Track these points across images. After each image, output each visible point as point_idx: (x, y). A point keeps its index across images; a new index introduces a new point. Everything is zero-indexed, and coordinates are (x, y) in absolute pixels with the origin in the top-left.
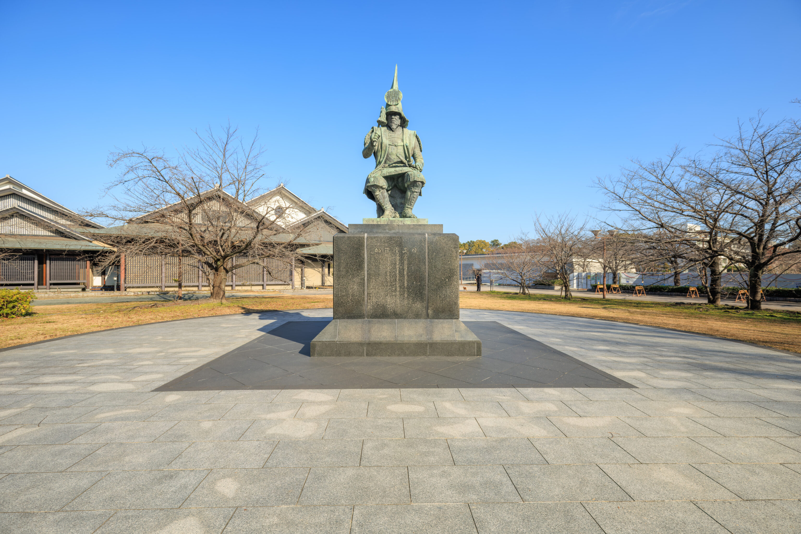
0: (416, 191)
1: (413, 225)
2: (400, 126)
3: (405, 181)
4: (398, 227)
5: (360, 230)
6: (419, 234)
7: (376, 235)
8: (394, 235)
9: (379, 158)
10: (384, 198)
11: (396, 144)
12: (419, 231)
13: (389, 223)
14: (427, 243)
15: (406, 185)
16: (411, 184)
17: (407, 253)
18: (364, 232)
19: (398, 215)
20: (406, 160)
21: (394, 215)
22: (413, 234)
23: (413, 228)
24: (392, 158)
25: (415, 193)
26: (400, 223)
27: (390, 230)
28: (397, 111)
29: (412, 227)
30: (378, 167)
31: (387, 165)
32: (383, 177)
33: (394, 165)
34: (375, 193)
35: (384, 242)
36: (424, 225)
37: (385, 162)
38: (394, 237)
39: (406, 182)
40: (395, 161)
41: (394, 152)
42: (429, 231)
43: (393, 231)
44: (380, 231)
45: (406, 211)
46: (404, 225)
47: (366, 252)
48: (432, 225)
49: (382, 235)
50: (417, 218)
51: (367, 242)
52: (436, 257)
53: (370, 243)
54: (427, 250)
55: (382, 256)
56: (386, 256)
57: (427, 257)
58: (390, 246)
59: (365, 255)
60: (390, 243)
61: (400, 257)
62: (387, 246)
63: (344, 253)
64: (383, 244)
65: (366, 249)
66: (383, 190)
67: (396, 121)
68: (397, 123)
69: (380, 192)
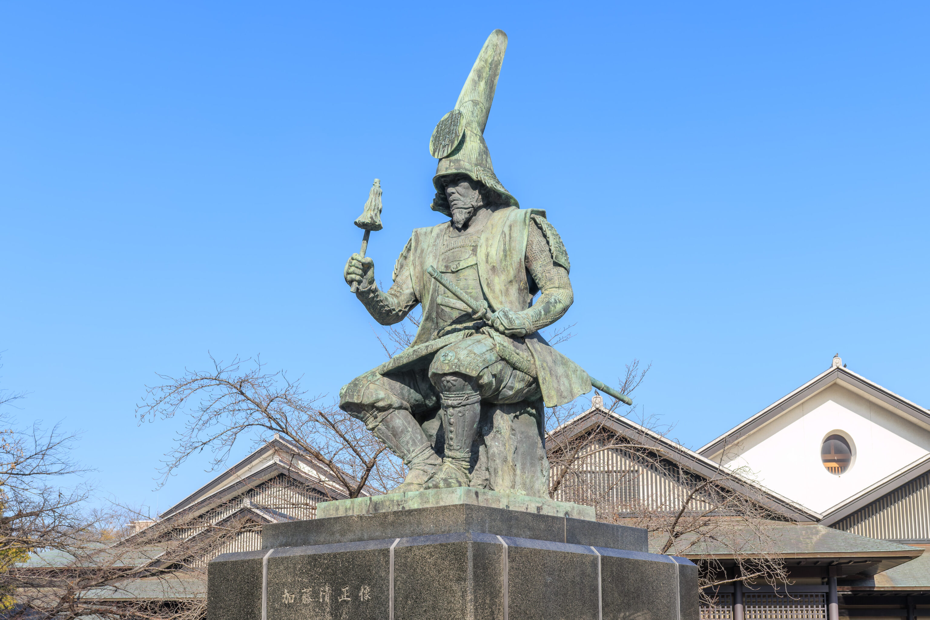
4: (359, 523)
11: (454, 266)
14: (391, 569)
17: (347, 602)
27: (343, 533)
31: (436, 332)
33: (448, 329)
38: (320, 556)
40: (455, 316)
43: (349, 537)
44: (322, 539)
47: (264, 604)
51: (268, 574)
52: (413, 613)
53: (273, 576)
54: (392, 591)
55: (295, 614)
56: (303, 612)
57: (392, 614)
58: (313, 584)
59: (263, 612)
60: (312, 576)
61: (332, 617)
62: (307, 583)
63: (225, 609)
64: (299, 580)
65: (266, 595)
66: (385, 415)
67: (462, 199)
68: (465, 204)
69: (376, 422)
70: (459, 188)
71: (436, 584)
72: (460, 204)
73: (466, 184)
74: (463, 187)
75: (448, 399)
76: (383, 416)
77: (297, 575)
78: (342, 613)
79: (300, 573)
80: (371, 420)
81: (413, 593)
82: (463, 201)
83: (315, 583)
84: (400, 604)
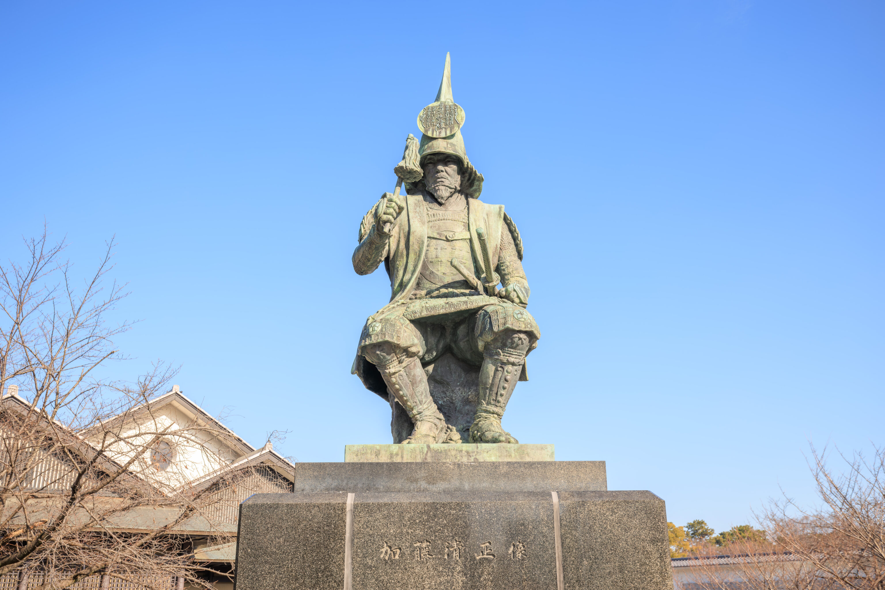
0: (512, 360)
1: (508, 463)
2: (460, 192)
3: (478, 332)
4: (457, 471)
5: (335, 484)
6: (531, 494)
7: (386, 500)
8: (447, 499)
9: (401, 273)
10: (414, 383)
11: (450, 235)
12: (529, 485)
13: (429, 460)
14: (556, 525)
15: (481, 345)
16: (495, 340)
17: (489, 561)
18: (347, 490)
19: (456, 436)
20: (479, 278)
21: (444, 436)
22: (510, 495)
23: (506, 475)
24: (439, 273)
25: (509, 368)
26: (465, 460)
27: (432, 480)
28: (450, 151)
29: (504, 469)
30: (397, 298)
31: (424, 292)
32: (412, 321)
33: (444, 291)
34: (385, 367)
35: (413, 523)
36: (544, 465)
37: (418, 285)
38: (444, 505)
39: (481, 335)
40: (448, 280)
41: (445, 256)
42: (562, 483)
43: (442, 486)
44: (398, 485)
45: (484, 424)
46: (479, 466)
47: (348, 560)
48: (570, 463)
49: (404, 499)
50: (517, 442)
51: (353, 522)
52: (591, 575)
53: (363, 525)
54: (558, 549)
55: (403, 573)
56: (416, 571)
57: (560, 576)
58: (433, 538)
59: (346, 569)
60: (431, 527)
61: (466, 578)
62: (422, 536)
63: (273, 564)
64: (410, 531)
65: (350, 548)
66: (410, 361)
67: (449, 178)
68: (451, 184)
69: (400, 367)
70: (447, 168)
71: (622, 544)
72: (447, 183)
73: (455, 167)
74: (452, 169)
75: (509, 356)
76: (408, 362)
77: (405, 526)
78: (482, 573)
79: (410, 524)
80: (395, 364)
81: (591, 553)
82: (450, 181)
83: (436, 536)
84: (572, 564)
